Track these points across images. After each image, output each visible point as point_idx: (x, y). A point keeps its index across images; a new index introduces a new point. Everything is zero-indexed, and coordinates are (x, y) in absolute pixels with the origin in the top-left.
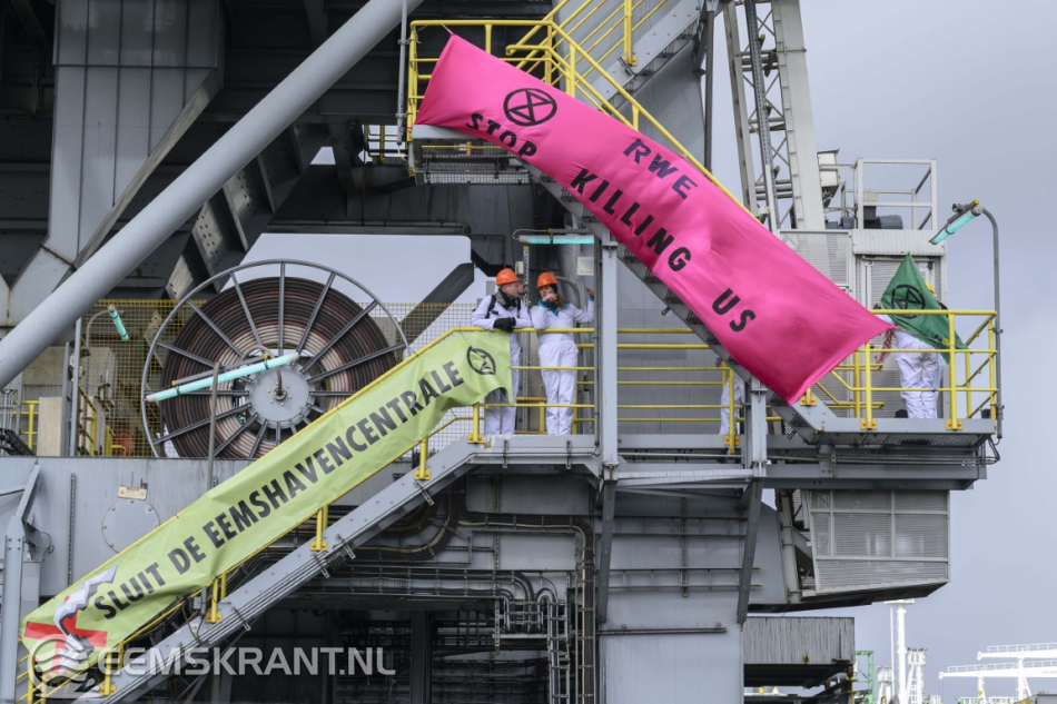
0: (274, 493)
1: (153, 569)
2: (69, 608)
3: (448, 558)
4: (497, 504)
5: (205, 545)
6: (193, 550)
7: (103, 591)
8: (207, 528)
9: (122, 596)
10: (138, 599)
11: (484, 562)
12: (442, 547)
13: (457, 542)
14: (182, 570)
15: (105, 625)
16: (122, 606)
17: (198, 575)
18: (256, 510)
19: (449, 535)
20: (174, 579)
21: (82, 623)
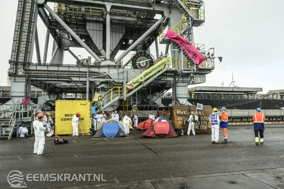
0: (150, 73)
1: (138, 79)
2: (131, 83)
3: (162, 79)
4: (166, 74)
5: (143, 77)
6: (142, 78)
7: (134, 81)
8: (143, 76)
9: (136, 82)
10: (137, 82)
11: (166, 80)
12: (162, 78)
13: (163, 78)
14: (141, 80)
15: (134, 85)
16: (136, 83)
17: (143, 80)
18: (148, 74)
19: (163, 77)
20: (140, 81)
21: (132, 84)
